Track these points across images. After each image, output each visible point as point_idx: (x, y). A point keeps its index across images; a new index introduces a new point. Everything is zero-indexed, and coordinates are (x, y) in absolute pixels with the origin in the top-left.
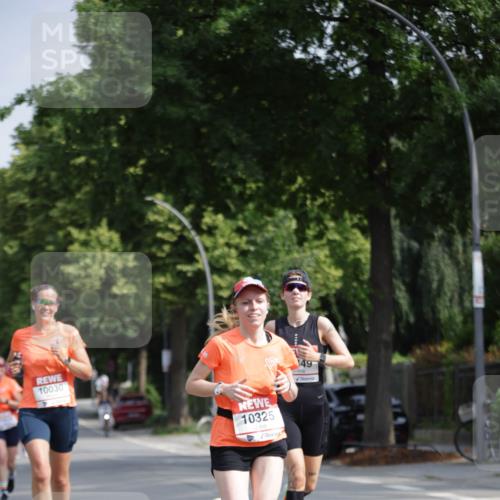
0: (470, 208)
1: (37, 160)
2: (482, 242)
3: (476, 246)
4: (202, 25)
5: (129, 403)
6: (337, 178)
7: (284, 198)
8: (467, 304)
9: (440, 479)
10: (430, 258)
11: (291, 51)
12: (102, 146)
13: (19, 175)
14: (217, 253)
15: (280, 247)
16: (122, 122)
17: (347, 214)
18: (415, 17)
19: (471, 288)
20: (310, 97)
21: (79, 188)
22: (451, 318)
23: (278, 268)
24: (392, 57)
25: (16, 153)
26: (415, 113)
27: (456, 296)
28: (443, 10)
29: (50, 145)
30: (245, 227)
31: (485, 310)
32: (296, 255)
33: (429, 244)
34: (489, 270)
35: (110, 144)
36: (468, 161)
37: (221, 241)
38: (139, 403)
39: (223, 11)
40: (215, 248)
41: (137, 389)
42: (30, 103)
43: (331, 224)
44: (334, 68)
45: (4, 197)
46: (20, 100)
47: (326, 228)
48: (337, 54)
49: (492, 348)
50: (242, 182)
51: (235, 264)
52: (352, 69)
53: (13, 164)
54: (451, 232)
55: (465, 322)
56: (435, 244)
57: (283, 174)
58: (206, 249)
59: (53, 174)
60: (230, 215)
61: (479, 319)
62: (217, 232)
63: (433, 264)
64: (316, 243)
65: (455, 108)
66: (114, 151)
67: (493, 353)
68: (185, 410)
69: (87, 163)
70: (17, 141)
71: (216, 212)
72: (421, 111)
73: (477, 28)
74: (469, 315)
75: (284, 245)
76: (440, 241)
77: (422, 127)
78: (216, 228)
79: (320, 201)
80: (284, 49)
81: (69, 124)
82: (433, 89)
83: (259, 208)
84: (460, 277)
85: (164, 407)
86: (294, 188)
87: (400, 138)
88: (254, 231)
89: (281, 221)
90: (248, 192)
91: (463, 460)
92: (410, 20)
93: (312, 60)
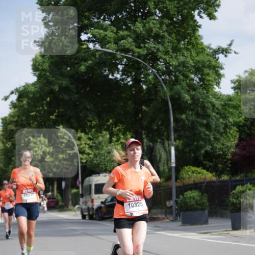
0: (170, 132)
1: (18, 113)
2: (174, 143)
3: (172, 145)
4: (76, 66)
5: (51, 200)
6: (124, 120)
7: (105, 127)
8: (169, 165)
9: (160, 227)
10: (157, 148)
11: (108, 75)
12: (41, 108)
13: (12, 119)
14: (81, 146)
15: (104, 145)
16: (48, 100)
17: (128, 133)
18: (151, 65)
19: (171, 159)
20: (114, 92)
21: (33, 123)
22: (164, 170)
23: (103, 152)
24: (143, 78)
25: (11, 111)
26: (151, 98)
27: (166, 163)
28: (161, 62)
29: (22, 108)
30: (92, 137)
31: (176, 167)
32: (109, 147)
33: (156, 144)
34: (177, 153)
35: (44, 108)
36: (169, 114)
37: (83, 142)
38: (54, 200)
39: (83, 63)
40: (81, 145)
41: (53, 195)
42: (16, 94)
43: (122, 137)
44: (123, 81)
45: (7, 126)
46: (12, 93)
47: (120, 137)
48: (124, 77)
49: (178, 181)
50: (91, 121)
51: (88, 150)
52: (129, 82)
53: (10, 115)
54: (164, 140)
55: (169, 171)
56: (158, 144)
57: (105, 119)
58: (78, 145)
59: (24, 118)
60: (86, 133)
61: (173, 170)
62: (82, 139)
63: (157, 151)
64: (117, 143)
65: (165, 96)
66: (45, 110)
67: (179, 183)
68: (70, 203)
69: (36, 114)
70: (11, 106)
71: (82, 132)
72: (153, 97)
73: (173, 68)
74: (170, 169)
75: (105, 144)
76: (160, 143)
77: (154, 103)
78: (81, 138)
79: (118, 128)
80: (105, 75)
81: (29, 101)
82: (157, 89)
83: (96, 131)
84: (167, 155)
85: (63, 202)
86: (109, 123)
87: (146, 106)
88: (95, 139)
89: (105, 135)
90: (93, 125)
91: (168, 220)
92: (149, 65)
93: (115, 79)
